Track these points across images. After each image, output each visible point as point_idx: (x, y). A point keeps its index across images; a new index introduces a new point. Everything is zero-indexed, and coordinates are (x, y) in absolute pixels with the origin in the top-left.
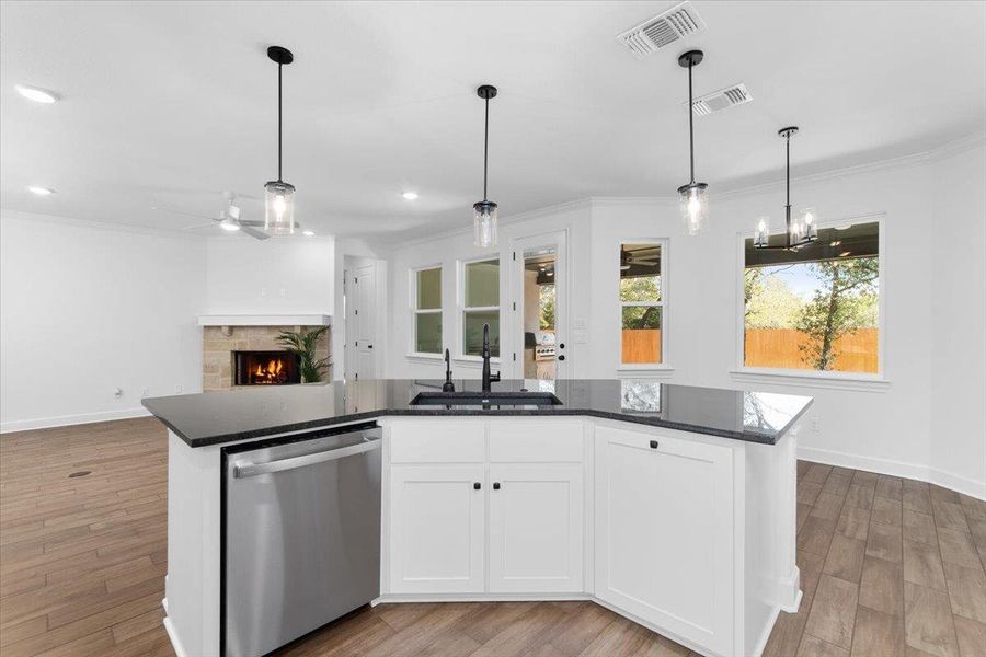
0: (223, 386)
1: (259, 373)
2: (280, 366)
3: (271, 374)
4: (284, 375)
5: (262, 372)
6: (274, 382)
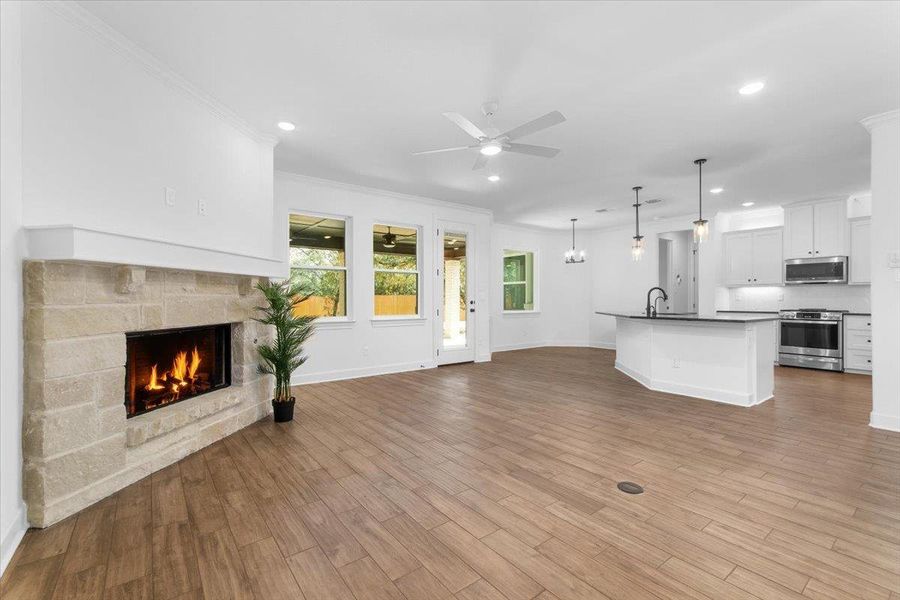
1: (153, 386)
2: (196, 361)
3: (178, 382)
4: (205, 376)
5: (159, 382)
6: (185, 394)
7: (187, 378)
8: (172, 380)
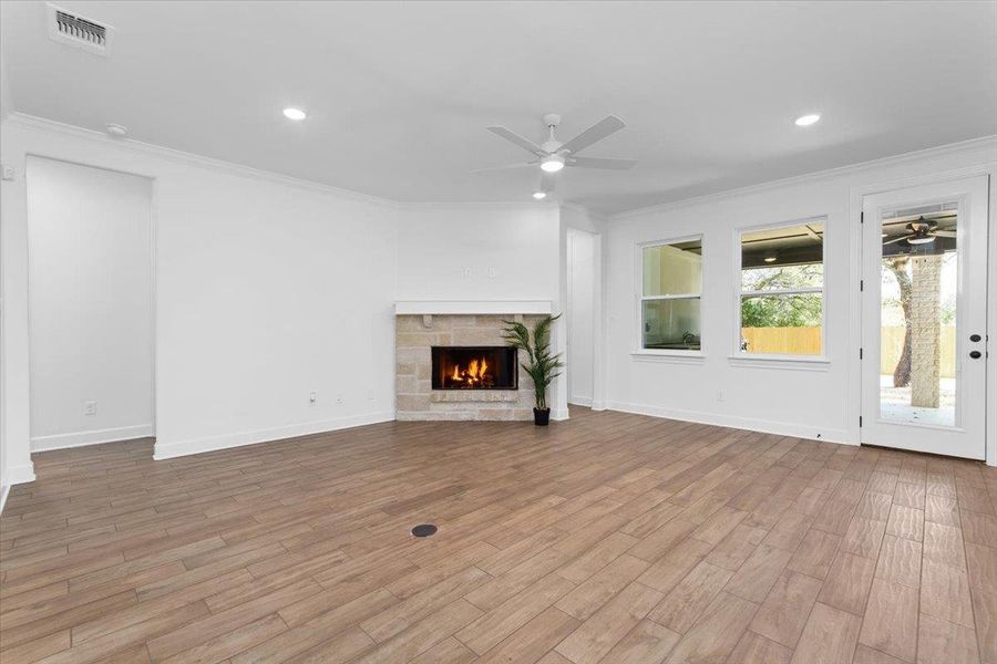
0: (421, 391)
1: (456, 377)
2: (484, 367)
3: (472, 378)
4: (490, 377)
5: (460, 376)
6: (477, 386)
7: (478, 376)
8: (467, 376)
